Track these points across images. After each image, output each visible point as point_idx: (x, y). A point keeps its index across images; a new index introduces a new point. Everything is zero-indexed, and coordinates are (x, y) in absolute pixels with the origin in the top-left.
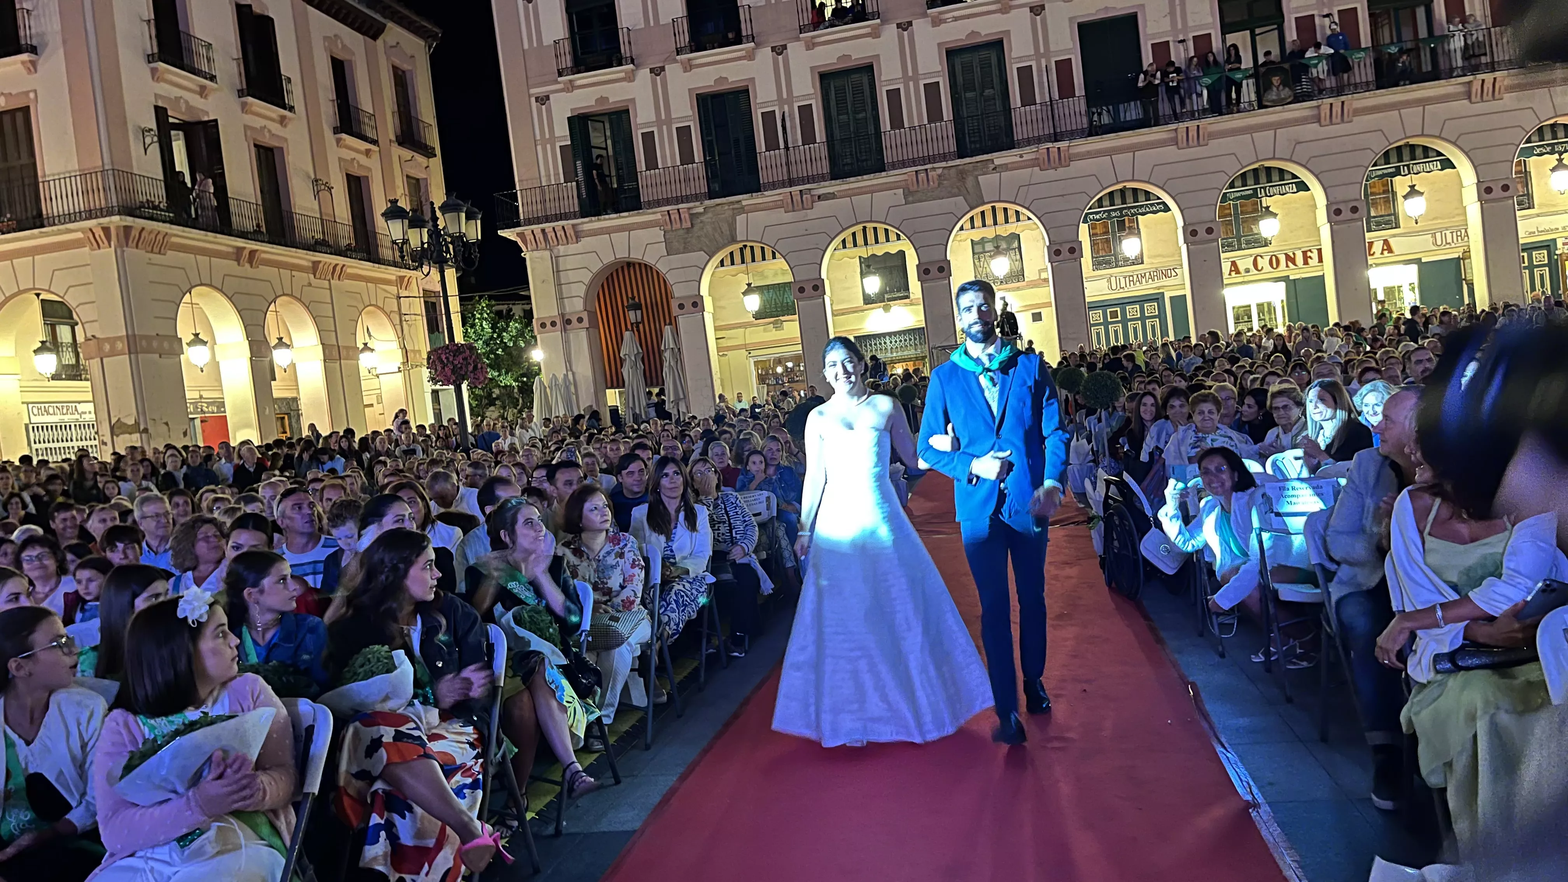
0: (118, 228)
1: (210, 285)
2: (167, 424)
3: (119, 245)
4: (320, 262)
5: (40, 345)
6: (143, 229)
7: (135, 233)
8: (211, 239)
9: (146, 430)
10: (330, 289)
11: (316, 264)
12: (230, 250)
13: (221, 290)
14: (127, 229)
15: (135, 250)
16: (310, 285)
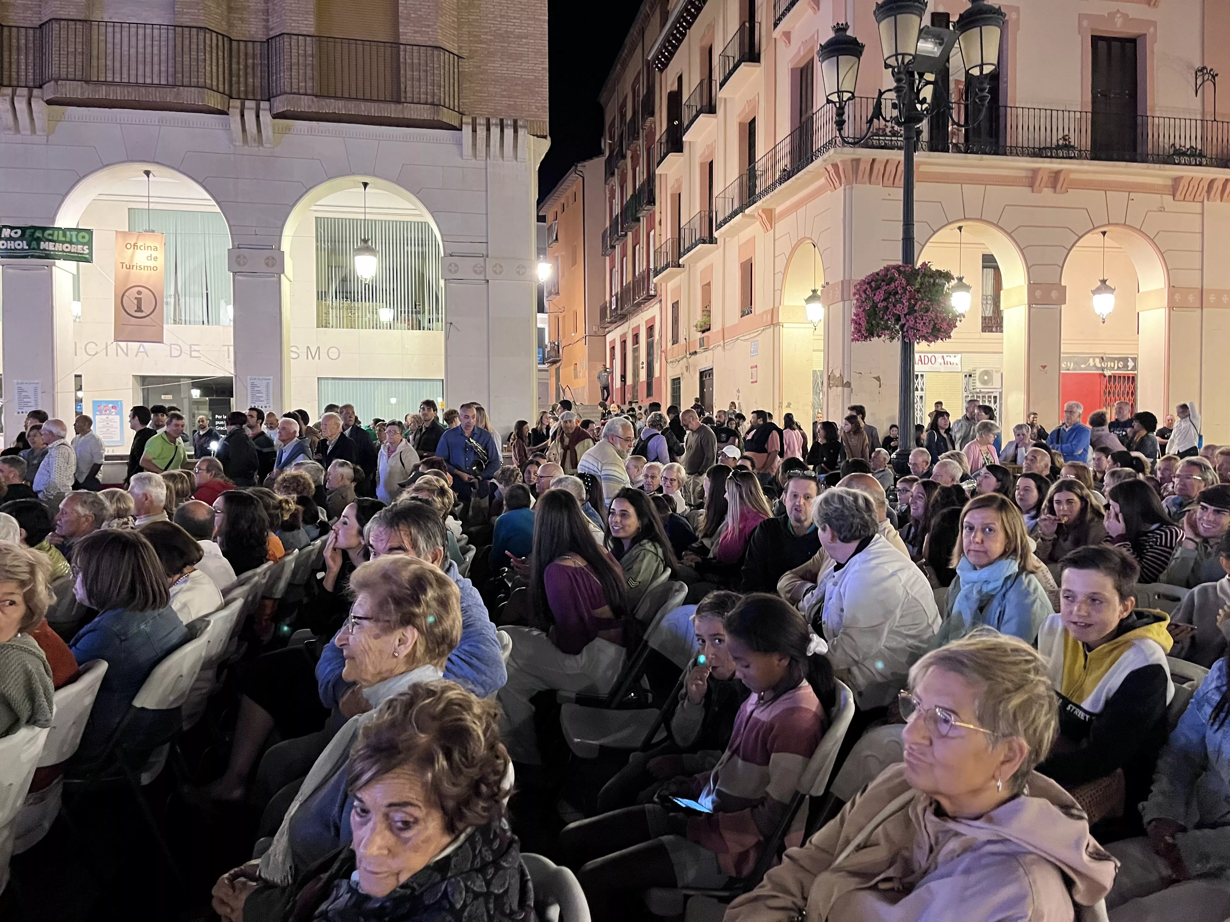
0: (843, 162)
1: (980, 220)
2: (878, 379)
3: (848, 182)
4: (1181, 178)
5: (811, 293)
6: (874, 160)
7: (864, 166)
8: (976, 162)
9: (848, 385)
10: (1203, 214)
11: (1177, 180)
12: (1023, 174)
13: (997, 226)
14: (857, 162)
15: (868, 185)
16: (1162, 209)
